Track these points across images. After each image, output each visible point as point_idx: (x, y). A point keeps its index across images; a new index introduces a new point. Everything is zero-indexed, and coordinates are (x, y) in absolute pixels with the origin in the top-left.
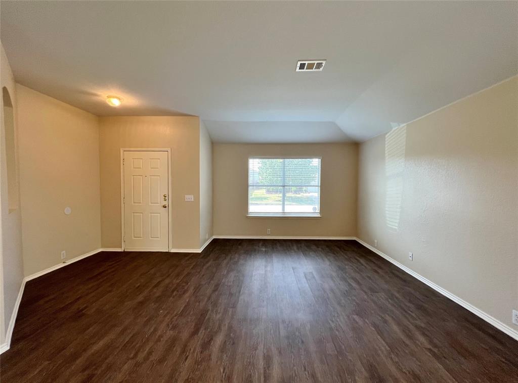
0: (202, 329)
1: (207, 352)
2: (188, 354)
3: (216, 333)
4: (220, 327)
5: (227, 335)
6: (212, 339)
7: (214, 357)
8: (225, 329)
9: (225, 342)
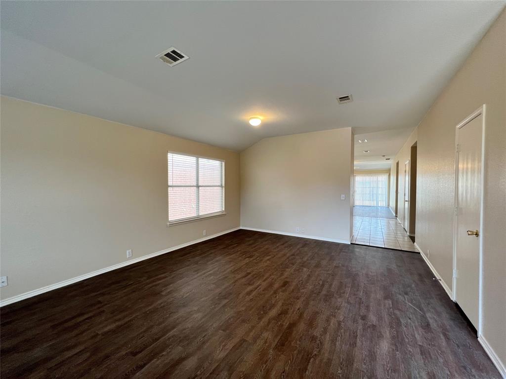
0: (286, 327)
1: (285, 307)
2: (298, 311)
3: (274, 318)
4: (269, 323)
5: (266, 313)
6: (279, 315)
7: (280, 304)
8: (265, 320)
9: (269, 309)
